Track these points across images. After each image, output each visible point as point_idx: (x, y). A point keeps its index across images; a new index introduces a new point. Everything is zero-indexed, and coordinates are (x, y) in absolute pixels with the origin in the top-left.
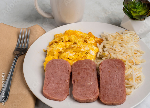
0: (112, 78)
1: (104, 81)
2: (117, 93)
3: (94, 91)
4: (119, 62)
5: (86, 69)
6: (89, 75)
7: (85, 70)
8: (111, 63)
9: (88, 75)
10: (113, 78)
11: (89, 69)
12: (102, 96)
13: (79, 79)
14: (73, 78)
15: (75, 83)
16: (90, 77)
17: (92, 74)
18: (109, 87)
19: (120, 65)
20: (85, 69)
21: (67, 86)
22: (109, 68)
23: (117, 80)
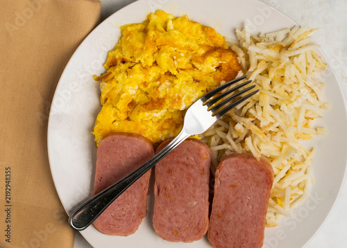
0: (240, 201)
1: (222, 203)
2: (245, 236)
3: (199, 224)
4: (262, 170)
5: (187, 165)
6: (192, 181)
7: (185, 168)
8: (243, 168)
9: (189, 182)
10: (242, 202)
11: (192, 167)
12: (214, 234)
13: (170, 186)
14: (157, 179)
15: (161, 194)
16: (194, 185)
17: (199, 180)
18: (231, 218)
19: (262, 176)
20: (184, 163)
21: (142, 198)
22: (236, 179)
23: (251, 207)
